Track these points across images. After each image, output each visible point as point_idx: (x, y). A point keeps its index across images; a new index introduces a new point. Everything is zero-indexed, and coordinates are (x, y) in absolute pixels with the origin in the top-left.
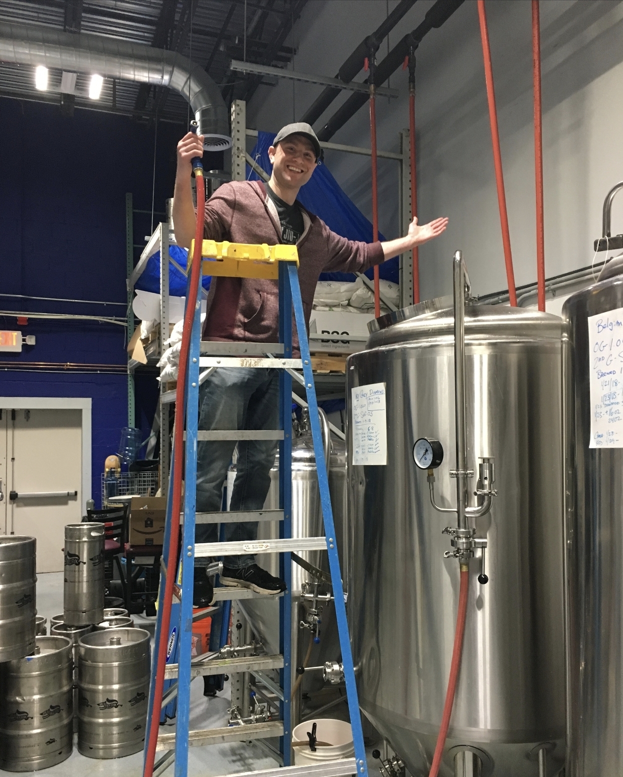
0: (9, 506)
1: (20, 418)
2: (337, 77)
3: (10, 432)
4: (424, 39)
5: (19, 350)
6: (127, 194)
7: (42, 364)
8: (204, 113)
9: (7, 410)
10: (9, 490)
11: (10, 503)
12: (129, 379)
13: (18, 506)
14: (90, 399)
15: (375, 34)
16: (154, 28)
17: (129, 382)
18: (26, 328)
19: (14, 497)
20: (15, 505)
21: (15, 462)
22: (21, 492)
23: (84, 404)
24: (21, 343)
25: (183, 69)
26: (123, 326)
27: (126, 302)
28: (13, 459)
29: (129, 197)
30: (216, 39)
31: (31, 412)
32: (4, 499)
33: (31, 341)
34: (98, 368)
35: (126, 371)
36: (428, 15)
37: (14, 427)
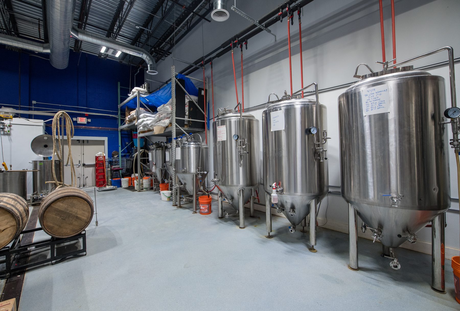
0: (83, 168)
1: (85, 142)
2: (193, 63)
3: (82, 146)
4: (214, 59)
5: (86, 123)
6: (118, 82)
7: (93, 127)
8: (151, 65)
9: (81, 140)
10: (82, 163)
11: (83, 167)
12: (119, 132)
13: (85, 167)
14: (107, 137)
15: (205, 56)
16: (132, 41)
17: (119, 133)
18: (88, 117)
19: (84, 165)
20: (84, 167)
21: (84, 155)
22: (86, 163)
23: (106, 139)
24: (86, 121)
25: (146, 54)
26: (117, 118)
27: (118, 111)
28: (83, 154)
29: (119, 83)
30: (151, 47)
31: (89, 141)
32: (81, 166)
33: (89, 120)
34: (110, 129)
35: (118, 130)
36: (217, 55)
37: (83, 145)
